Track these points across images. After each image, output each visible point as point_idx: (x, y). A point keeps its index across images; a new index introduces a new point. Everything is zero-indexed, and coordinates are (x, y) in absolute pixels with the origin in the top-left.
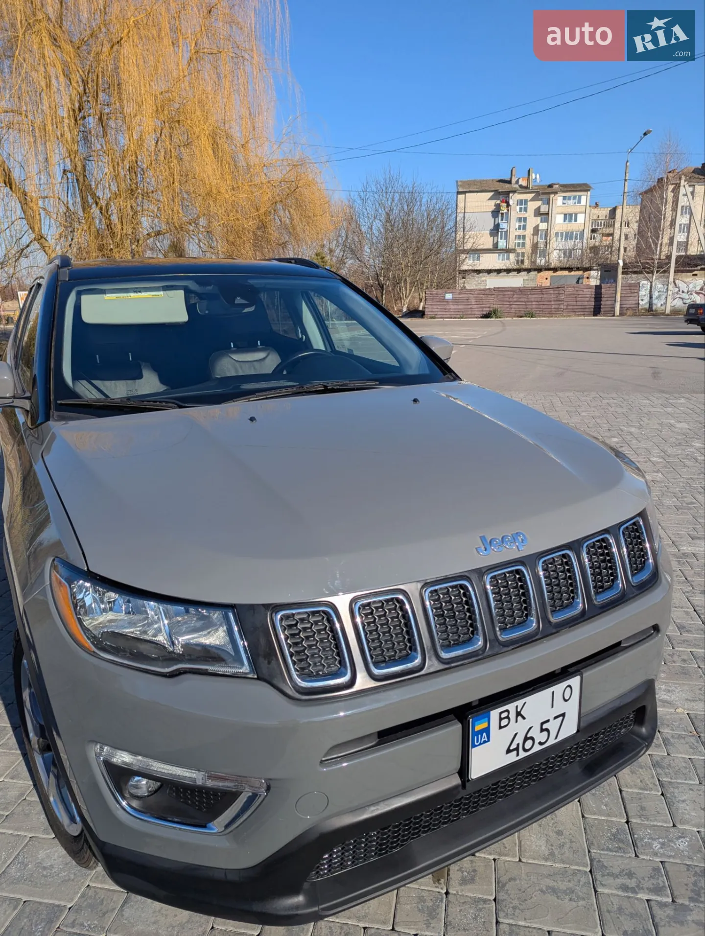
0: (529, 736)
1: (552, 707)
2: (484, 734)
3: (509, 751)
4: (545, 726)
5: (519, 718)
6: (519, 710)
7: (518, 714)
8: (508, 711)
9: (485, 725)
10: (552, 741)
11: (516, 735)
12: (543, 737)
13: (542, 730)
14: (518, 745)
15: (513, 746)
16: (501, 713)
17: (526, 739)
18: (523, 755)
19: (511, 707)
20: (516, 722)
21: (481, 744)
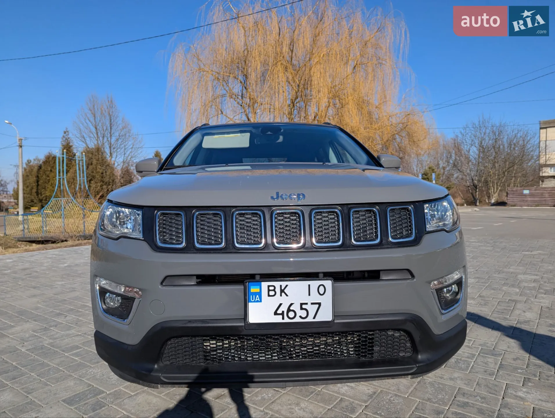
0: (291, 308)
1: (309, 295)
2: (257, 296)
3: (276, 313)
4: (304, 306)
5: (283, 294)
6: (283, 288)
7: (282, 291)
8: (274, 286)
9: (258, 290)
10: (310, 319)
11: (281, 305)
12: (304, 314)
13: (302, 309)
14: (283, 312)
15: (279, 312)
16: (269, 286)
17: (289, 310)
18: (287, 320)
19: (277, 284)
20: (281, 295)
21: (254, 302)
